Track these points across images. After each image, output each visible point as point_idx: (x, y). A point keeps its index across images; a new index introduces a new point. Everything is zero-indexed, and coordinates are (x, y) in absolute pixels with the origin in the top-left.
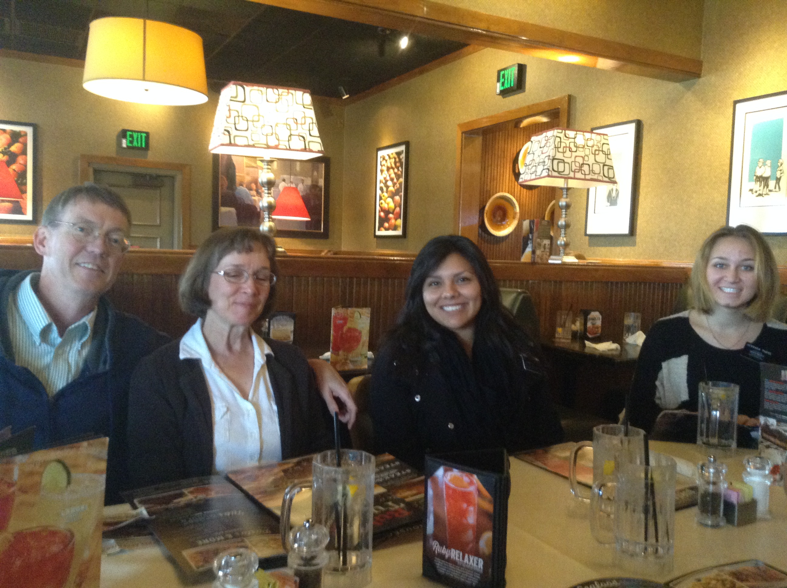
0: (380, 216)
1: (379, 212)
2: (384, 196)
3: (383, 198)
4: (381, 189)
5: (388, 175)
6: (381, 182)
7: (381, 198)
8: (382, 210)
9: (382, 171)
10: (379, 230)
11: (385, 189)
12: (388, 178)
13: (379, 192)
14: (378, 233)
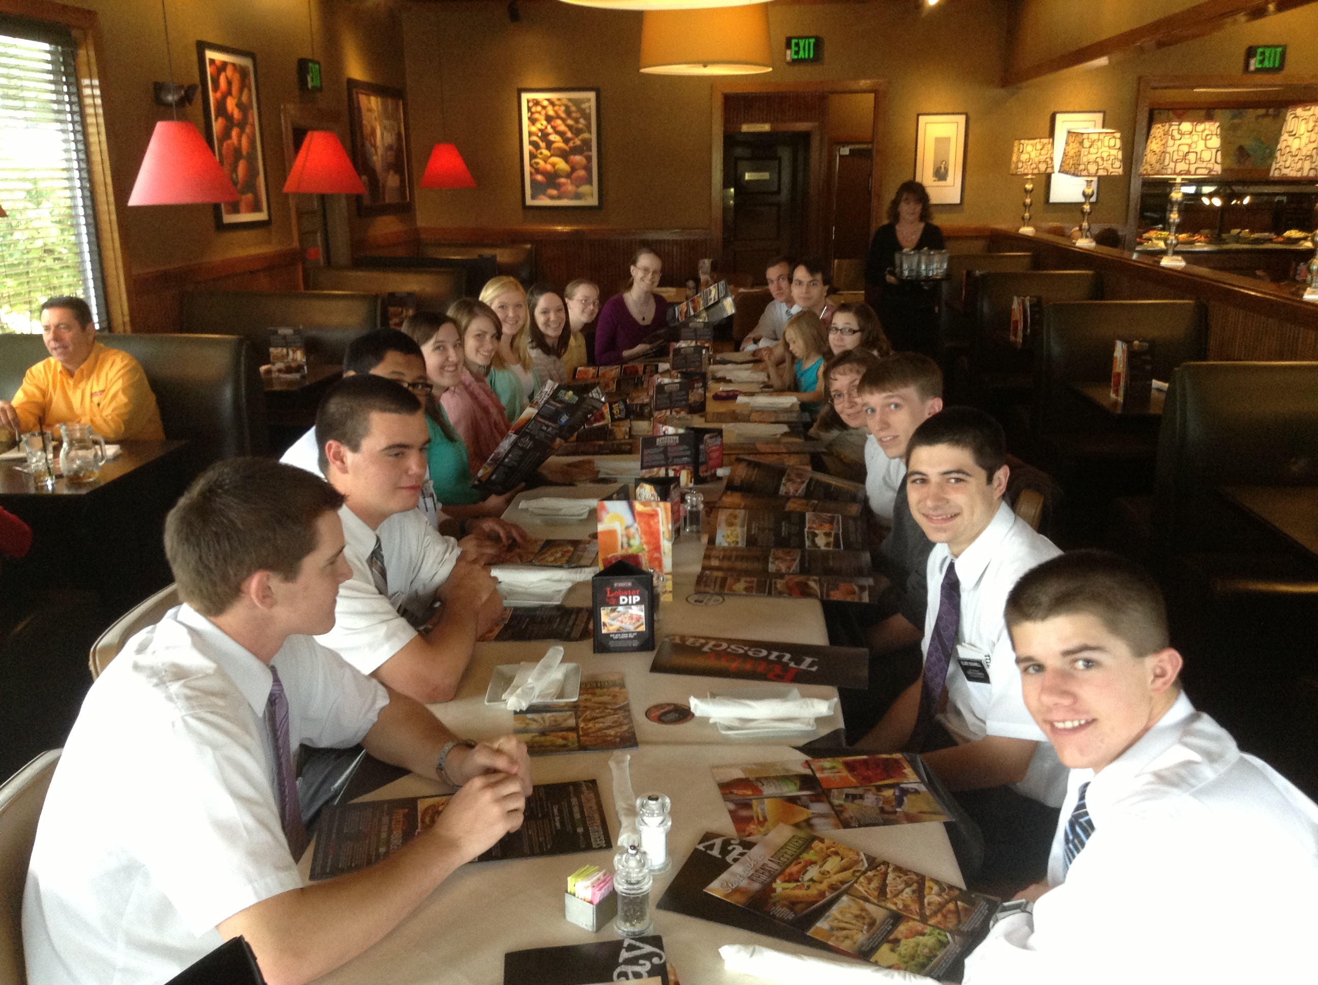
0: (533, 182)
1: (531, 174)
2: (541, 153)
3: (540, 156)
4: (532, 143)
5: (549, 127)
6: (530, 134)
7: (532, 156)
8: (536, 170)
9: (533, 121)
10: (533, 197)
11: (542, 145)
12: (550, 130)
13: (527, 148)
14: (529, 202)
